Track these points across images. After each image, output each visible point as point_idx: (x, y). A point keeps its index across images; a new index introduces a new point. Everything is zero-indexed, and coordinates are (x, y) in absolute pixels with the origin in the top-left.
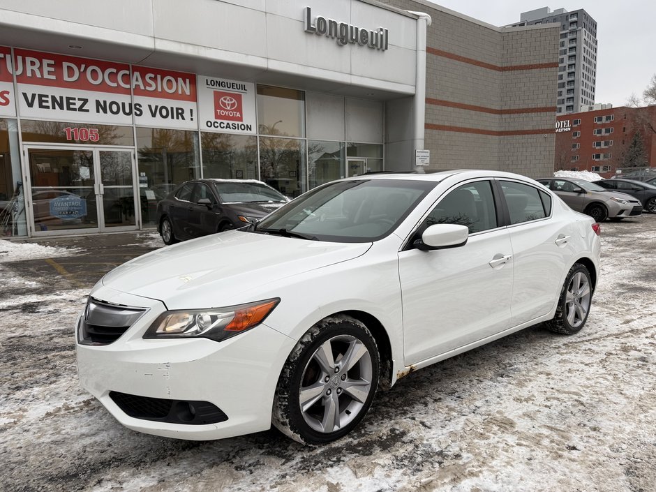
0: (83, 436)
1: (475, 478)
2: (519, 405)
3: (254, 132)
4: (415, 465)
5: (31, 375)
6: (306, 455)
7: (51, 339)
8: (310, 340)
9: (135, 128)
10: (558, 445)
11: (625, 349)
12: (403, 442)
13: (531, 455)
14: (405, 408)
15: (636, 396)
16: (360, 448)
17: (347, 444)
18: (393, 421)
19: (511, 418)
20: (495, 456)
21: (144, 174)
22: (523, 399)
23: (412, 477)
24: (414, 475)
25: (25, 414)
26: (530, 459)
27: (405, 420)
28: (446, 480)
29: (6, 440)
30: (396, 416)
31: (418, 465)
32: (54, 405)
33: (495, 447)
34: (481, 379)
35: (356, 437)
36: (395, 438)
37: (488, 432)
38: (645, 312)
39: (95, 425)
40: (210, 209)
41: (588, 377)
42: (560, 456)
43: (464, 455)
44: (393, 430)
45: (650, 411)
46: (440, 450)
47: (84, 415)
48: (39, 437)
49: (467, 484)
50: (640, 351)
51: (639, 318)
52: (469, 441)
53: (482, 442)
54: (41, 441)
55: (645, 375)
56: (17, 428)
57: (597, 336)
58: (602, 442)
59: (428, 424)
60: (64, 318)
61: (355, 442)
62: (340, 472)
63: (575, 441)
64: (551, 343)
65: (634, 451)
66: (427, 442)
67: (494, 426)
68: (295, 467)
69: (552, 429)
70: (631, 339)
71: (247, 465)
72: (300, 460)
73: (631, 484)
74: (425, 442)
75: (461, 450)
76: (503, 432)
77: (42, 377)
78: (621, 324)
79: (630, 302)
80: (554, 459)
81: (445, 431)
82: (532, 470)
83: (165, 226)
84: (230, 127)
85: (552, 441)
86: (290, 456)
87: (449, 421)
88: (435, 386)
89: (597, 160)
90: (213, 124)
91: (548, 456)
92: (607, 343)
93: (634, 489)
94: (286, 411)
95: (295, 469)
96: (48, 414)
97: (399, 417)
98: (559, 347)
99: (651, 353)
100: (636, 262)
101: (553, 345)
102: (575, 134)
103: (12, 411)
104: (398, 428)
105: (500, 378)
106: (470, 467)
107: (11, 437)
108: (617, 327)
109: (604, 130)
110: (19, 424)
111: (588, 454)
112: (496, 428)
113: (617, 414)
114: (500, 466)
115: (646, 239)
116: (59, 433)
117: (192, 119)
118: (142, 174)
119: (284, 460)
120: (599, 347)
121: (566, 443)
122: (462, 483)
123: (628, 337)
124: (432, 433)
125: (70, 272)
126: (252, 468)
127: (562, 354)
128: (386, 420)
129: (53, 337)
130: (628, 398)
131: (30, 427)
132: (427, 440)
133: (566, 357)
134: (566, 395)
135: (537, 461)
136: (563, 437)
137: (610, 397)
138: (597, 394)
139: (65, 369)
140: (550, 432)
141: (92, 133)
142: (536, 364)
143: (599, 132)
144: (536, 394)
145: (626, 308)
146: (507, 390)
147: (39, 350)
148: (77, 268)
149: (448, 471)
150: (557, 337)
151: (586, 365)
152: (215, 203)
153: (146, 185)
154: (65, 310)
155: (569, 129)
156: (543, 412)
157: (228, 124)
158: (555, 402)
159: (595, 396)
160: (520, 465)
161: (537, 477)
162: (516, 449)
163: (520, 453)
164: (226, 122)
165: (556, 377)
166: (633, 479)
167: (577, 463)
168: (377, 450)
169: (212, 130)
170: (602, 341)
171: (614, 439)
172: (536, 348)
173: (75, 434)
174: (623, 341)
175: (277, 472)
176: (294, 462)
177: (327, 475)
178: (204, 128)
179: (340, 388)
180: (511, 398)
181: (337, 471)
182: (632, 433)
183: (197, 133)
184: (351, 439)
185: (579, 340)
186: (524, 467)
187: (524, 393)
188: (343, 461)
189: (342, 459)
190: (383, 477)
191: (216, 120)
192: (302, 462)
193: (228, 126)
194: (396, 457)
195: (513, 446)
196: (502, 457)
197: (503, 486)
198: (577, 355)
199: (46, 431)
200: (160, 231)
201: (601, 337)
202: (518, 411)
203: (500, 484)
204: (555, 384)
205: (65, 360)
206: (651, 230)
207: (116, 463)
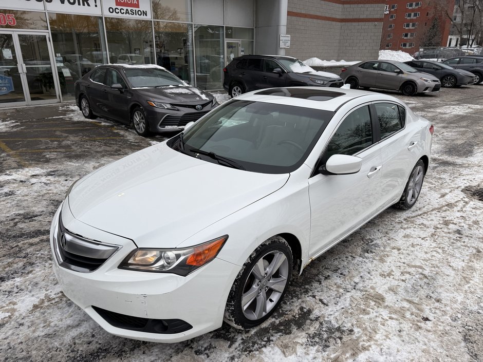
0: (70, 327)
1: (367, 352)
2: (384, 281)
3: (149, 17)
4: (324, 342)
5: (9, 265)
6: (244, 336)
7: (16, 224)
8: (249, 261)
9: (47, 14)
10: (416, 317)
11: (446, 223)
12: (311, 320)
13: (400, 327)
14: (307, 286)
15: (460, 267)
16: (282, 328)
17: (271, 324)
18: (300, 300)
19: (381, 293)
20: (377, 330)
21: (59, 55)
22: (386, 274)
23: (324, 353)
24: (325, 351)
25: (15, 307)
26: (400, 331)
27: (308, 299)
28: (348, 355)
29: (7, 335)
30: (301, 294)
31: (326, 341)
32: (37, 296)
33: (375, 321)
34: (354, 255)
35: (277, 317)
36: (304, 316)
37: (368, 307)
38: (453, 186)
39: (76, 316)
40: (122, 92)
41: (426, 251)
42: (419, 328)
43: (356, 330)
44: (302, 309)
45: (471, 281)
46: (338, 326)
47: (64, 306)
48: (34, 331)
49: (362, 357)
50: (456, 224)
51: (450, 192)
52: (356, 317)
53: (366, 317)
54: (36, 334)
55: (462, 247)
56: (13, 323)
57: (425, 210)
58: (445, 313)
59: (325, 301)
60: (20, 201)
61: (277, 322)
62: (272, 352)
63: (427, 313)
64: (395, 218)
65: (467, 319)
66: (328, 319)
67: (371, 301)
68: (239, 349)
69: (410, 302)
70: (448, 212)
71: (203, 349)
72: (241, 341)
73: (469, 350)
74: (326, 319)
75: (352, 325)
76: (378, 307)
77: (19, 266)
78: (439, 198)
79: (442, 176)
80: (416, 331)
81: (338, 307)
82: (403, 341)
83: (84, 103)
84: (128, 13)
85: (412, 314)
86: (233, 338)
87: (339, 298)
88: (323, 264)
89: (405, 38)
90: (114, 10)
91: (411, 327)
92: (433, 217)
93: (471, 354)
94: (233, 313)
95: (239, 350)
96: (35, 307)
97: (303, 295)
98: (402, 222)
99: (463, 227)
100: (440, 136)
101: (397, 220)
102: (392, 17)
103: (4, 305)
104: (305, 307)
105: (366, 254)
106: (361, 341)
107: (11, 332)
108: (437, 201)
109: (413, 14)
110: (14, 317)
111: (437, 324)
112: (373, 303)
113: (450, 286)
114: (382, 340)
115: (445, 114)
116: (49, 325)
117: (96, 6)
118: (57, 55)
119: (229, 342)
120: (428, 221)
121: (421, 315)
122: (359, 356)
123: (445, 211)
124: (330, 309)
125: (13, 150)
126: (207, 351)
127: (405, 229)
128: (295, 299)
129: (17, 222)
130: (455, 270)
131: (23, 321)
132: (328, 318)
133: (408, 231)
134: (414, 269)
135: (405, 332)
136: (419, 309)
137: (443, 270)
138: (434, 267)
139: (37, 257)
140: (409, 305)
141: (9, 18)
142: (389, 240)
143: (410, 15)
144: (394, 269)
145: (440, 182)
146: (374, 265)
147: (9, 237)
148: (19, 145)
149: (348, 346)
150: (399, 211)
151: (422, 239)
152: (126, 88)
153: (62, 65)
154: (19, 192)
155: (388, 12)
156: (401, 287)
157: (127, 10)
158: (407, 276)
159: (433, 269)
160: (395, 337)
161: (408, 347)
162: (390, 322)
163: (393, 326)
164: (125, 8)
165: (404, 252)
166: (470, 345)
167: (431, 333)
168: (294, 329)
169: (114, 15)
170: (429, 215)
171: (452, 309)
172: (386, 223)
173: (63, 326)
174: (443, 214)
175: (227, 355)
176: (237, 344)
177: (264, 355)
178: (107, 14)
179: (267, 287)
180: (378, 273)
181: (270, 351)
182: (462, 303)
183: (101, 18)
184: (274, 320)
185: (414, 214)
186: (398, 339)
187: (385, 268)
188: (272, 341)
189: (271, 339)
190: (304, 355)
191: (117, 7)
192: (242, 343)
193: (127, 12)
194: (309, 335)
195: (387, 320)
196: (381, 330)
197: (386, 358)
198: (415, 229)
199: (38, 325)
200: (80, 106)
201: (428, 212)
202: (385, 286)
203: (385, 356)
204: (404, 258)
205: (34, 247)
206: (447, 105)
207: (103, 354)
